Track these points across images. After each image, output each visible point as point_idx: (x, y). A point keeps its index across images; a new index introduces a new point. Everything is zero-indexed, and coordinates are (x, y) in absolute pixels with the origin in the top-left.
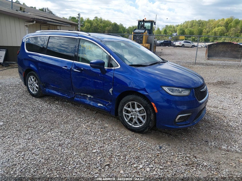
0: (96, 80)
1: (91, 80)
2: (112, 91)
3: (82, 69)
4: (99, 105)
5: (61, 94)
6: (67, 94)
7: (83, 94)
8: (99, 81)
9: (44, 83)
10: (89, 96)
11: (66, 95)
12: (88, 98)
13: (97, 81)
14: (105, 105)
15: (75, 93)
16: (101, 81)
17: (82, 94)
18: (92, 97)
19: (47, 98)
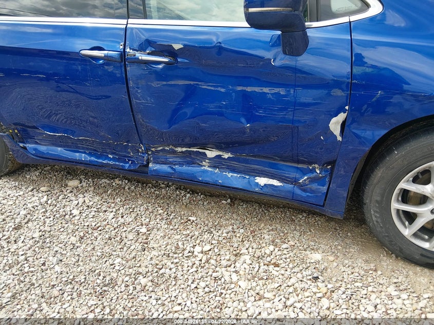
0: (249, 89)
1: (223, 90)
2: (343, 125)
3: (177, 46)
4: (262, 181)
5: (90, 154)
6: (112, 154)
7: (184, 149)
8: (266, 90)
9: (15, 124)
10: (211, 154)
11: (110, 159)
12: (210, 159)
13: (257, 89)
14: (295, 181)
15: (147, 150)
16: (276, 90)
17: (179, 149)
18: (226, 156)
19: (34, 175)
